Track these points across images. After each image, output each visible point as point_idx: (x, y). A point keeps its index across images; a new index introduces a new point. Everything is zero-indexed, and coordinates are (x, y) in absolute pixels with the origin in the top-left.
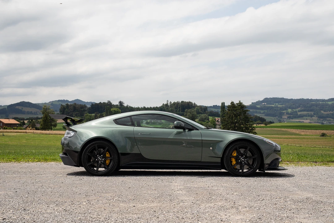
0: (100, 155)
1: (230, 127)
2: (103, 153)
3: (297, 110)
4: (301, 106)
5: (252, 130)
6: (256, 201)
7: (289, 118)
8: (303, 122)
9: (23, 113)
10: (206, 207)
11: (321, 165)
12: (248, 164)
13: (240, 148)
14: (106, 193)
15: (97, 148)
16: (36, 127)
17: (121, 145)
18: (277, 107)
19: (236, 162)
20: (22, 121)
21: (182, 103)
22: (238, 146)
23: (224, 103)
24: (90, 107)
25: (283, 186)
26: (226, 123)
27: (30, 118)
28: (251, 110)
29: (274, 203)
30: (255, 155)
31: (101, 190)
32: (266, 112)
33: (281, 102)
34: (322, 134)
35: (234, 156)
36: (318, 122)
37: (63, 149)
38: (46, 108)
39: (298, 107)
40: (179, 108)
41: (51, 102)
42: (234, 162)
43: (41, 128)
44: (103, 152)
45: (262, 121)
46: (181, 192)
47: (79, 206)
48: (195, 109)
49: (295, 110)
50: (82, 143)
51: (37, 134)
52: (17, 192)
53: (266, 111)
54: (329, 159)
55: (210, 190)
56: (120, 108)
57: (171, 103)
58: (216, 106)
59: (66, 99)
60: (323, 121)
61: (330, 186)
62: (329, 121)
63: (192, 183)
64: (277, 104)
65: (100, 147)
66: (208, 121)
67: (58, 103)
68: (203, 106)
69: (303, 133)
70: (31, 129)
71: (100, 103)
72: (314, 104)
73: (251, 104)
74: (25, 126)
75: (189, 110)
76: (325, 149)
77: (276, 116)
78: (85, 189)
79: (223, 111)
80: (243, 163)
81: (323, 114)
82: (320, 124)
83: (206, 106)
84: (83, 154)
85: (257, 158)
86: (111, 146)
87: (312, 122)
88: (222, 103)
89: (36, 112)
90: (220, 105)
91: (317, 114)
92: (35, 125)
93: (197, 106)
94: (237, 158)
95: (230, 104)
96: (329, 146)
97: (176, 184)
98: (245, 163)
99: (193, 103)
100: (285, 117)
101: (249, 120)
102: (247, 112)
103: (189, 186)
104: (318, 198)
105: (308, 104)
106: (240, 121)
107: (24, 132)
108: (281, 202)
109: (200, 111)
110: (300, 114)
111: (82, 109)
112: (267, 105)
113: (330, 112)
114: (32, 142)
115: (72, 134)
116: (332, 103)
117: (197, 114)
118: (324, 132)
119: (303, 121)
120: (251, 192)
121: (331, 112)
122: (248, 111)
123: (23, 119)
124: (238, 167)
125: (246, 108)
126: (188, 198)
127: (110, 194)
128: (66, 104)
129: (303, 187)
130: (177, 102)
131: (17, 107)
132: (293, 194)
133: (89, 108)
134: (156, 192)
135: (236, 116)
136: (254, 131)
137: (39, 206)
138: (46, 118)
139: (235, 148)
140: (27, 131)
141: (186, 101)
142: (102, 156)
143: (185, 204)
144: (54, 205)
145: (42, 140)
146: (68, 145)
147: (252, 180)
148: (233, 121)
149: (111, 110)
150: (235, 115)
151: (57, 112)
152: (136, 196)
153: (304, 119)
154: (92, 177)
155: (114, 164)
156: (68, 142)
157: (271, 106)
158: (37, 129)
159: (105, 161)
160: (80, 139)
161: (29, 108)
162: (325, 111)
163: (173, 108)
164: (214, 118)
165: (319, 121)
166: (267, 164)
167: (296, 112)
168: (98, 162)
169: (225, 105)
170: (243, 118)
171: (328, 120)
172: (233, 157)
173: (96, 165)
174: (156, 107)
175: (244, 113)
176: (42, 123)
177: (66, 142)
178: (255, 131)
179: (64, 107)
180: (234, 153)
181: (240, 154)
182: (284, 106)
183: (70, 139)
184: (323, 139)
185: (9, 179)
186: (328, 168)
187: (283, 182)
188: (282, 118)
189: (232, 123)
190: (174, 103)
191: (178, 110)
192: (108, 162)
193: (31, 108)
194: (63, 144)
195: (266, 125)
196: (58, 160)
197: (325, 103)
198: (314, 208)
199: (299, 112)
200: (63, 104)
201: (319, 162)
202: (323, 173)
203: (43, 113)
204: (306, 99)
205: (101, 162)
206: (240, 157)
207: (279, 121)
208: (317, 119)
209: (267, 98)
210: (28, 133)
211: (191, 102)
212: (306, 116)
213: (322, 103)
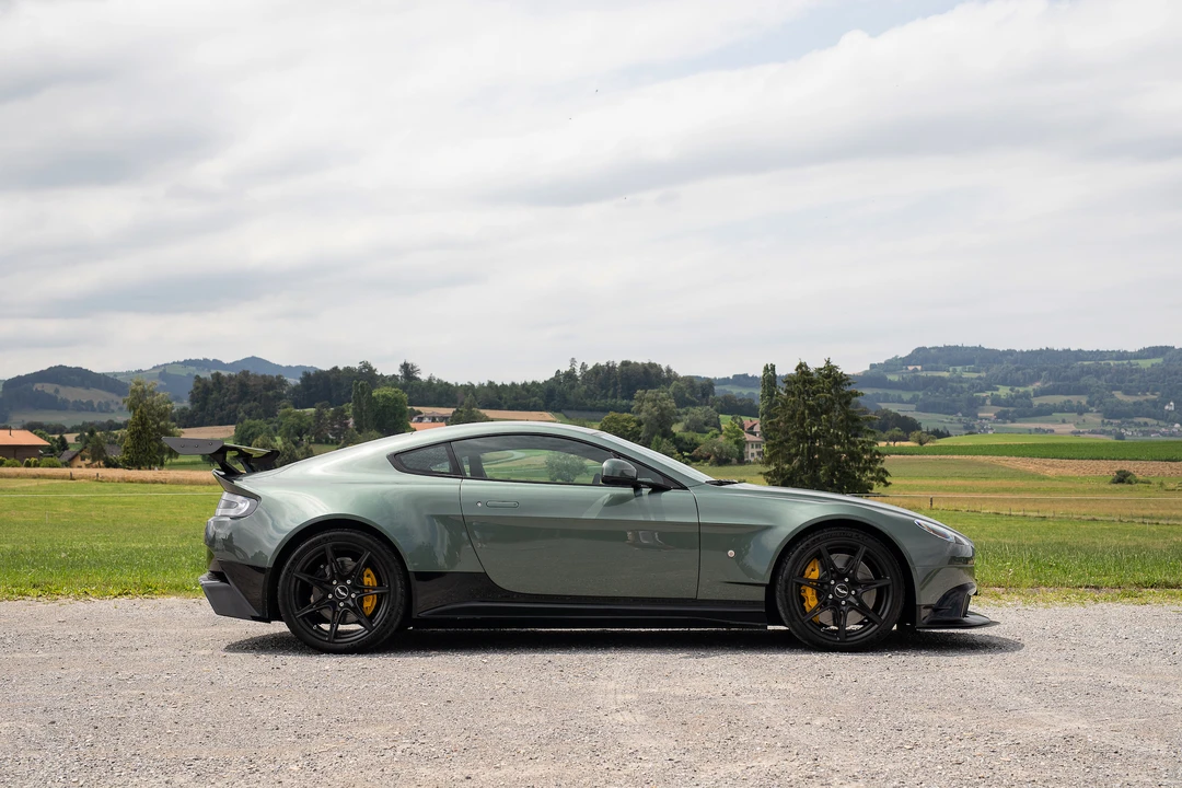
0: (342, 579)
1: (793, 451)
2: (352, 572)
3: (1030, 389)
4: (1044, 374)
5: (870, 461)
6: (889, 751)
7: (1002, 417)
8: (1052, 431)
9: (61, 406)
10: (717, 777)
11: (1113, 600)
12: (862, 609)
13: (831, 552)
14: (367, 723)
15: (330, 555)
16: (107, 458)
17: (413, 541)
18: (961, 380)
19: (819, 600)
20: (57, 437)
21: (625, 368)
22: (826, 544)
23: (773, 367)
24: (297, 386)
25: (984, 690)
26: (780, 437)
27: (84, 423)
28: (867, 391)
29: (954, 759)
30: (885, 576)
31: (348, 710)
32: (921, 397)
33: (971, 362)
34: (1118, 472)
35: (813, 581)
36: (1103, 432)
37: (211, 556)
38: (144, 391)
39: (1032, 380)
40: (615, 384)
41: (158, 367)
42: (811, 601)
43: (124, 461)
44: (354, 570)
45: (908, 427)
46: (628, 717)
47: (277, 778)
48: (671, 390)
49: (1021, 390)
50: (280, 537)
51: (111, 480)
52: (54, 723)
53: (920, 394)
54: (1142, 577)
55: (728, 710)
56: (404, 388)
57: (584, 367)
58: (745, 376)
59: (211, 358)
60: (1119, 426)
61: (1145, 687)
62: (1143, 429)
63: (665, 681)
64: (959, 368)
65: (340, 552)
66: (716, 431)
67: (184, 372)
68: (697, 377)
69: (1051, 472)
70: (88, 466)
71: (336, 369)
72: (1088, 366)
73: (868, 368)
74: (67, 455)
75: (650, 394)
76: (1130, 526)
77: (955, 413)
78: (292, 707)
79: (771, 395)
80: (843, 603)
81: (1120, 403)
82: (1111, 440)
83: (708, 379)
84: (282, 576)
85: (891, 587)
86: (379, 548)
87: (1083, 433)
88: (766, 368)
89: (107, 404)
90: (760, 374)
91: (1101, 403)
92: (104, 451)
93: (676, 378)
94: (822, 584)
95: (794, 372)
96: (1143, 517)
97: (612, 685)
98: (850, 603)
99: (664, 367)
100: (988, 413)
101: (859, 429)
102: (854, 399)
103: (656, 691)
104: (1107, 737)
105: (1067, 367)
106: (828, 431)
107: (63, 477)
108: (977, 753)
109: (687, 395)
110: (1041, 405)
111: (270, 393)
112: (924, 374)
113: (1145, 398)
114: (93, 513)
115: (244, 505)
116: (1153, 365)
117: (678, 407)
118: (1127, 466)
119: (1051, 426)
120: (871, 715)
121: (1150, 396)
122: (856, 395)
123: (61, 430)
124: (825, 617)
125: (850, 384)
126: (654, 744)
127: (382, 729)
128: (212, 375)
129: (1052, 690)
130: (608, 364)
131: (38, 386)
132: (1018, 721)
133: (295, 389)
134: (543, 719)
135: (815, 413)
136: (879, 466)
137: (136, 780)
138: (143, 424)
139: (813, 551)
140: (76, 471)
141: (639, 362)
142: (349, 582)
143: (646, 765)
144: (189, 777)
145: (131, 503)
146: (228, 543)
147: (876, 667)
148: (804, 432)
149: (374, 394)
150: (811, 408)
151: (182, 402)
152: (473, 735)
153: (1056, 422)
154: (316, 658)
155: (392, 609)
156: (231, 534)
157: (940, 377)
158: (110, 464)
159: (360, 601)
160: (273, 524)
161: (81, 390)
162: (1127, 393)
163: (592, 387)
164: (738, 420)
165: (1109, 428)
166: (927, 607)
167: (1026, 395)
168: (334, 604)
169: (775, 376)
170: (842, 421)
171: (1138, 425)
172: (809, 582)
173: (328, 613)
174: (533, 383)
175: (843, 401)
176: (128, 442)
177: (222, 534)
178: (884, 466)
179: (205, 385)
180: (813, 570)
181: (832, 572)
182: (983, 374)
183: (234, 521)
184: (1124, 493)
185: (23, 668)
186: (1142, 610)
187: (983, 670)
188: (977, 417)
189: (803, 437)
190: (597, 369)
191: (611, 392)
192: (369, 604)
193: (88, 388)
194: (211, 542)
195: (921, 444)
196: (191, 590)
197: (1129, 363)
198: (1091, 776)
199: (1036, 395)
200: (202, 376)
201: (1107, 586)
202: (1122, 633)
203: (132, 408)
204: (1060, 349)
205: (347, 605)
206: (833, 582)
207: (965, 428)
208: (1099, 420)
209: (924, 348)
210: (78, 478)
211: (655, 365)
212: (1062, 411)
213: (1118, 365)
